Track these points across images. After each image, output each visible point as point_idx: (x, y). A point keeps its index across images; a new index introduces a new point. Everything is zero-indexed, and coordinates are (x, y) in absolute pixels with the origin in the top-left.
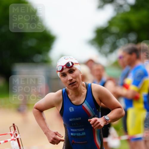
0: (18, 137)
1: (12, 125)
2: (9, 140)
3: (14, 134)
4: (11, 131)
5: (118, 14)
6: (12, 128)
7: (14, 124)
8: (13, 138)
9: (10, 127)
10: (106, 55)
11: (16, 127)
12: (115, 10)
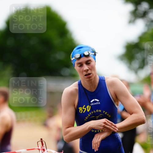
1: (40, 140)
4: (39, 146)
6: (40, 143)
11: (44, 142)
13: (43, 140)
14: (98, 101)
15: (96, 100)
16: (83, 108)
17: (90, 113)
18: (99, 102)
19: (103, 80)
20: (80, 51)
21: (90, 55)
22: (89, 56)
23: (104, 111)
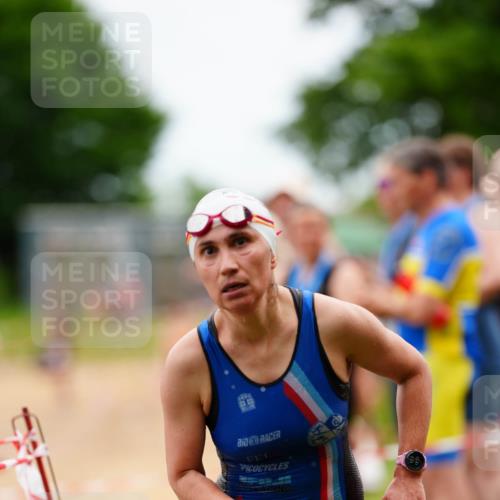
0: (40, 451)
1: (20, 412)
2: (8, 463)
3: (28, 442)
5: (376, 38)
6: (21, 422)
7: (25, 410)
8: (22, 454)
9: (13, 421)
10: (336, 175)
11: (33, 420)
12: (367, 25)
13: (31, 411)
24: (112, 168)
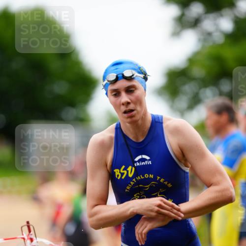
1: (26, 224)
4: (24, 233)
7: (28, 222)
9: (22, 227)
10: (182, 113)
13: (31, 223)
14: (148, 158)
15: (145, 157)
16: (122, 171)
17: (134, 180)
18: (149, 160)
19: (159, 122)
20: (116, 69)
21: (134, 76)
22: (134, 78)
23: (158, 178)
24: (72, 104)
